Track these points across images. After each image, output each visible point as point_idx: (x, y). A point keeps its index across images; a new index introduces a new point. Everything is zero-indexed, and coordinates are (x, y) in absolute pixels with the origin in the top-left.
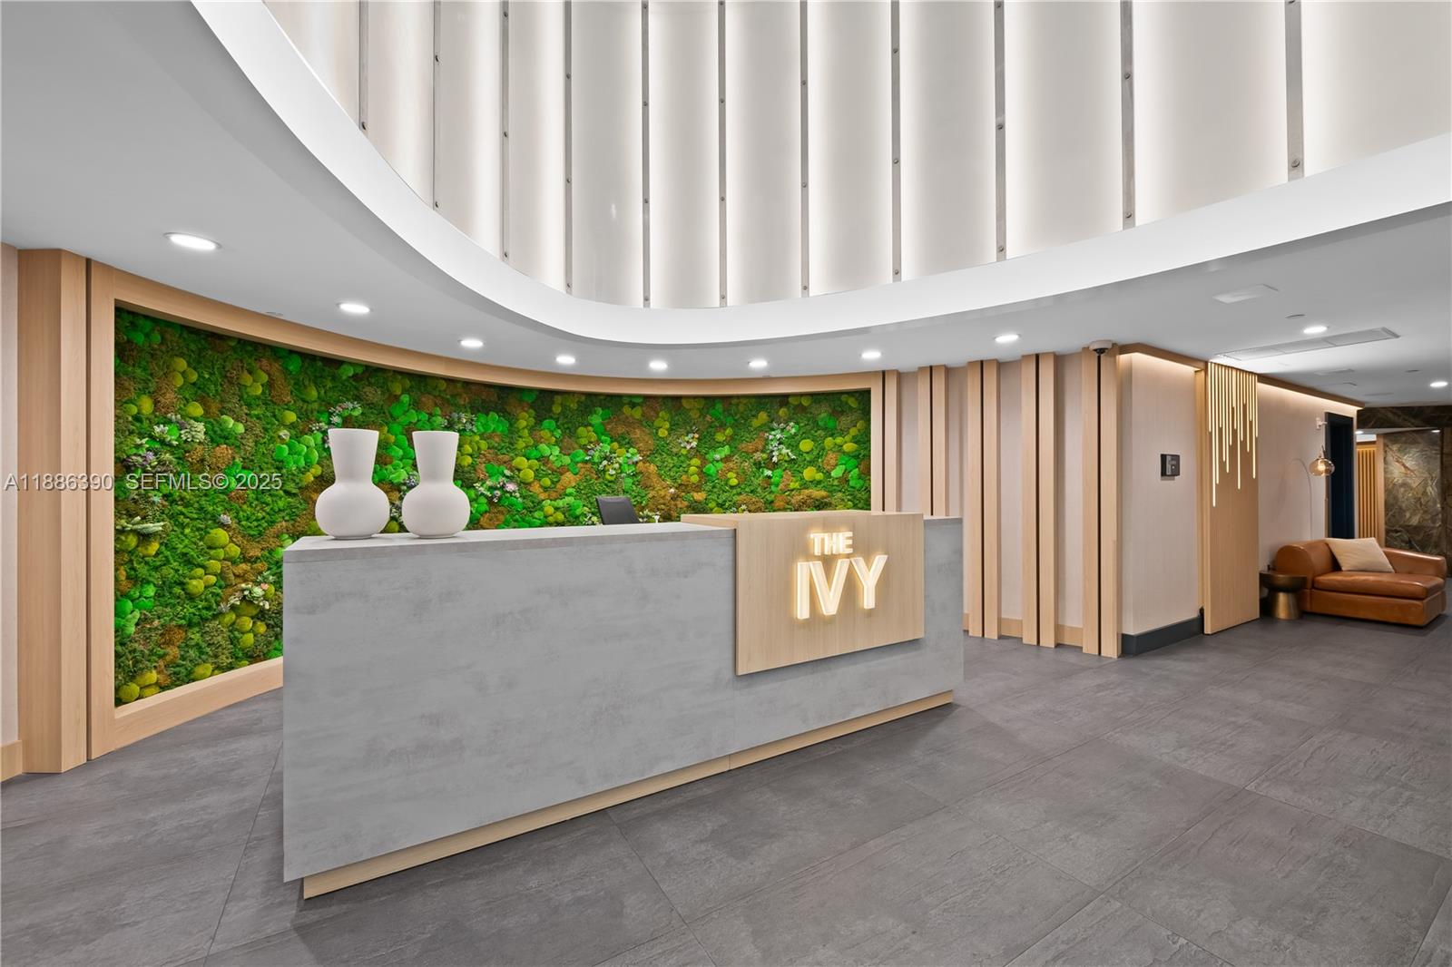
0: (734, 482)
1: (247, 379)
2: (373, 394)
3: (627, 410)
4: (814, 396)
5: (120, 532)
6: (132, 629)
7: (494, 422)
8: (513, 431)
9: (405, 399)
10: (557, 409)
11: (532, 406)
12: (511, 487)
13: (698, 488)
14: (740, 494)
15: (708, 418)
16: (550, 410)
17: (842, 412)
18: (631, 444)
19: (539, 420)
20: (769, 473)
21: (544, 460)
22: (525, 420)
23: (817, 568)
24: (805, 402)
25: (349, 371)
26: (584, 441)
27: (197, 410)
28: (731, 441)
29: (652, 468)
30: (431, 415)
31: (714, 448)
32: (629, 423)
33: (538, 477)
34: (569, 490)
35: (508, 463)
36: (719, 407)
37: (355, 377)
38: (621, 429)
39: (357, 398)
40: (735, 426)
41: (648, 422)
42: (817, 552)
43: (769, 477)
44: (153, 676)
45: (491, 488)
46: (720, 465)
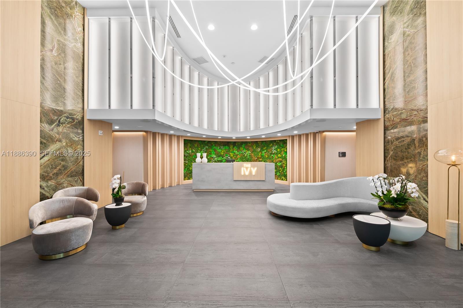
0: (266, 157)
1: (195, 145)
2: (209, 145)
3: (248, 144)
4: (280, 140)
5: (184, 162)
6: (185, 173)
7: (227, 147)
8: (230, 149)
9: (214, 145)
10: (237, 145)
11: (232, 144)
12: (229, 158)
13: (261, 158)
14: (268, 159)
15: (262, 145)
16: (236, 145)
17: (285, 143)
18: (249, 150)
19: (234, 147)
20: (272, 155)
21: (235, 153)
22: (231, 147)
23: (245, 169)
24: (278, 141)
25: (207, 142)
26: (241, 150)
27: (190, 149)
28: (266, 149)
29: (253, 154)
30: (217, 147)
31: (263, 151)
32: (249, 146)
33: (233, 156)
34: (239, 158)
35: (229, 154)
36: (264, 143)
37: (207, 143)
38: (247, 147)
39: (207, 146)
40: (267, 146)
41: (252, 146)
42: (245, 167)
43: (273, 156)
44: (187, 178)
45: (226, 158)
46: (264, 154)
